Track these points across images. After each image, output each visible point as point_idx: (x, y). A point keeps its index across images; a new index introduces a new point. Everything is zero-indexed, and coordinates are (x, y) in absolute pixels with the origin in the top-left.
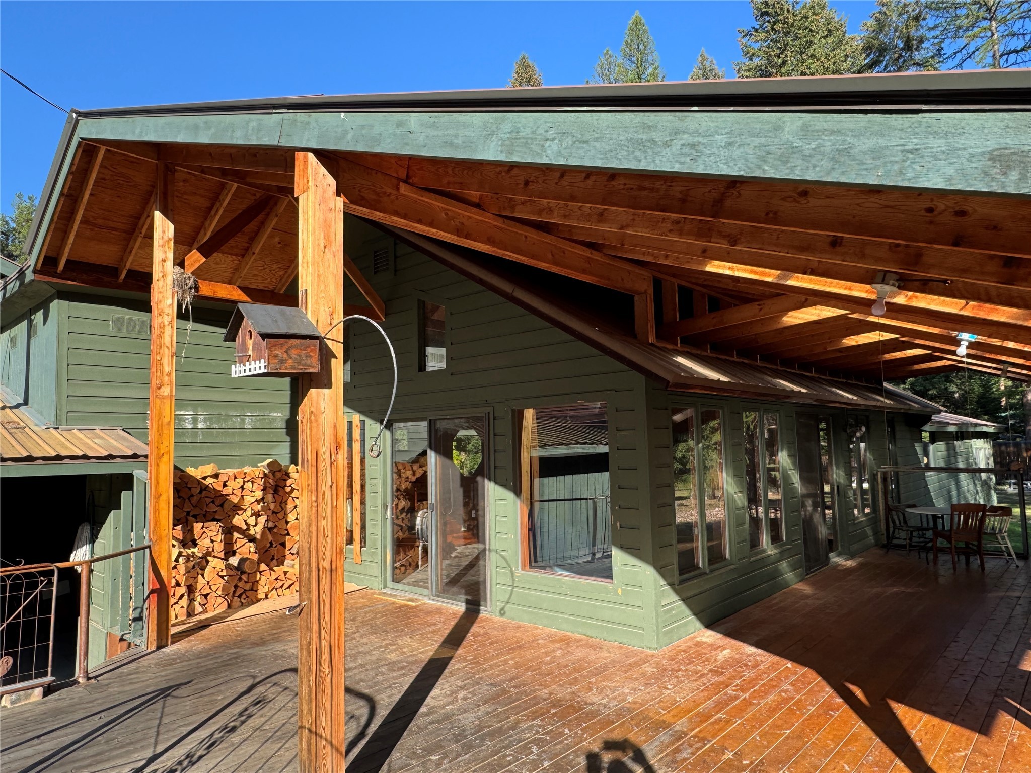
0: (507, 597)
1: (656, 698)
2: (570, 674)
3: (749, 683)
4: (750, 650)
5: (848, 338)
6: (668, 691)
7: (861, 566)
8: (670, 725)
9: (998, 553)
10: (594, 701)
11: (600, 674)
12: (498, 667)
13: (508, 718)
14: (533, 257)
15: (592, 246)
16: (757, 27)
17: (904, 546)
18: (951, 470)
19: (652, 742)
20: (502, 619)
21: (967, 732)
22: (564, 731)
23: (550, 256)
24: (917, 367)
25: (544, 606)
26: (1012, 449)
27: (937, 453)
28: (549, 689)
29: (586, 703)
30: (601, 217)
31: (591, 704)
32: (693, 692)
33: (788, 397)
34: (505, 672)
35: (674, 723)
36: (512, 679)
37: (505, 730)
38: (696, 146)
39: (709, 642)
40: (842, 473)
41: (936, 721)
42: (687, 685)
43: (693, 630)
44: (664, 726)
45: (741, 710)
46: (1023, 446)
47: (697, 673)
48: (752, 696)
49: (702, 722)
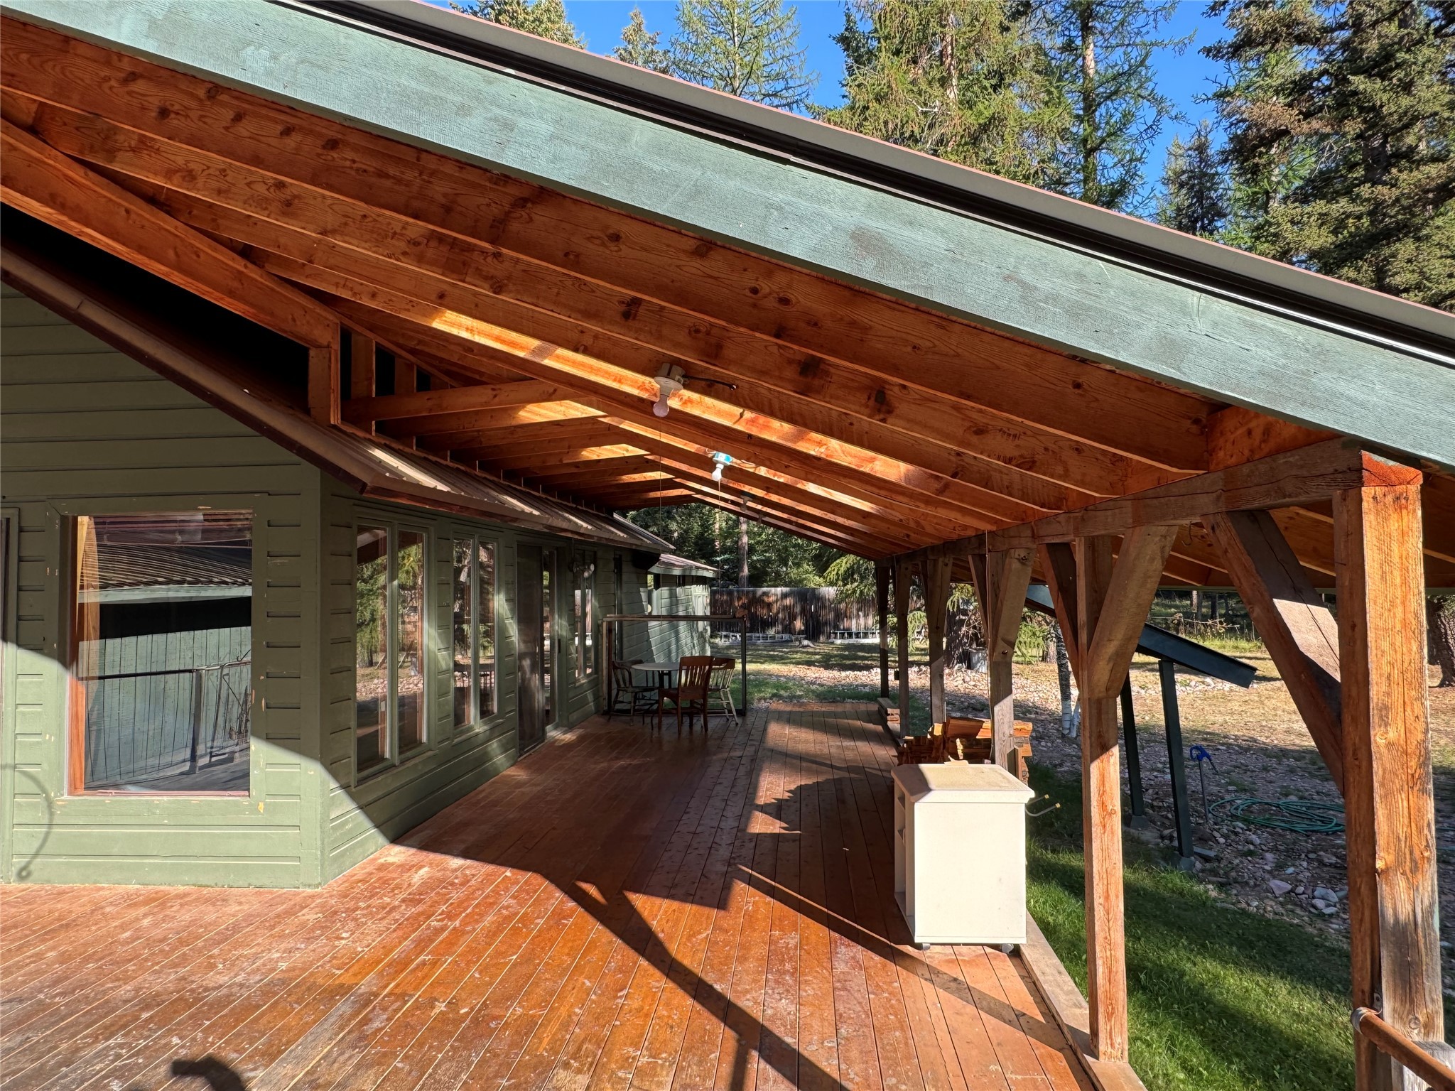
0: (36, 844)
1: (325, 956)
2: (173, 950)
3: (458, 906)
4: (456, 862)
5: (589, 449)
6: (344, 942)
7: (581, 739)
8: (350, 987)
9: (719, 711)
10: (221, 982)
11: (227, 939)
12: (22, 967)
13: (56, 1047)
14: (140, 249)
15: (247, 253)
16: (477, 9)
17: (627, 711)
18: (672, 618)
19: (326, 1020)
20: (23, 885)
21: (705, 910)
22: (171, 1041)
23: (171, 254)
24: (653, 495)
25: (115, 851)
26: (725, 597)
27: (659, 600)
28: (134, 983)
29: (206, 989)
30: (289, 207)
31: (215, 989)
32: (381, 935)
33: (516, 520)
34: (39, 972)
35: (357, 984)
36: (55, 983)
37: (52, 1069)
38: (508, 126)
39: (398, 863)
40: (564, 623)
41: (675, 904)
42: (371, 926)
43: (374, 849)
44: (342, 992)
45: (450, 944)
46: (736, 594)
47: (384, 908)
48: (465, 923)
49: (398, 972)
